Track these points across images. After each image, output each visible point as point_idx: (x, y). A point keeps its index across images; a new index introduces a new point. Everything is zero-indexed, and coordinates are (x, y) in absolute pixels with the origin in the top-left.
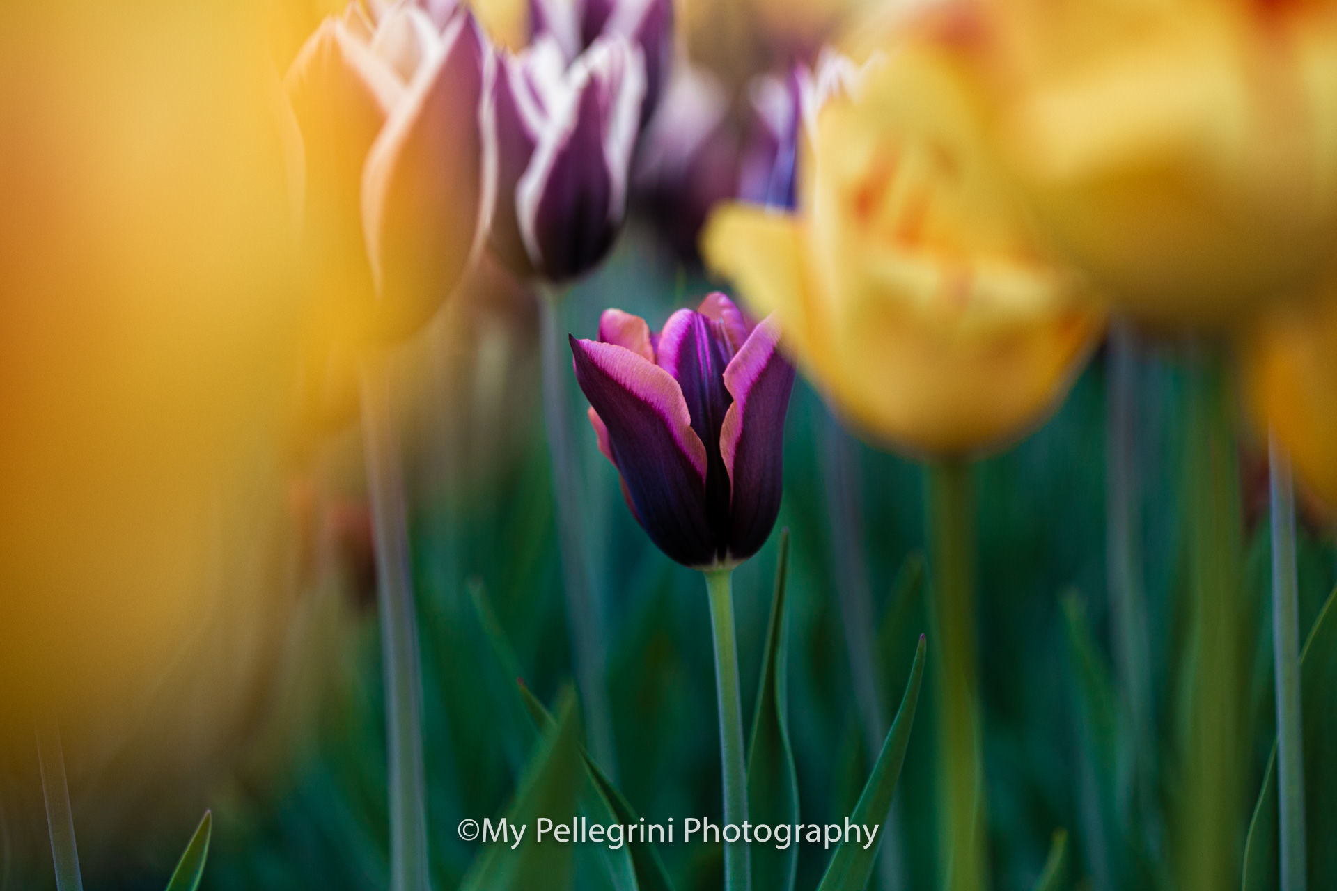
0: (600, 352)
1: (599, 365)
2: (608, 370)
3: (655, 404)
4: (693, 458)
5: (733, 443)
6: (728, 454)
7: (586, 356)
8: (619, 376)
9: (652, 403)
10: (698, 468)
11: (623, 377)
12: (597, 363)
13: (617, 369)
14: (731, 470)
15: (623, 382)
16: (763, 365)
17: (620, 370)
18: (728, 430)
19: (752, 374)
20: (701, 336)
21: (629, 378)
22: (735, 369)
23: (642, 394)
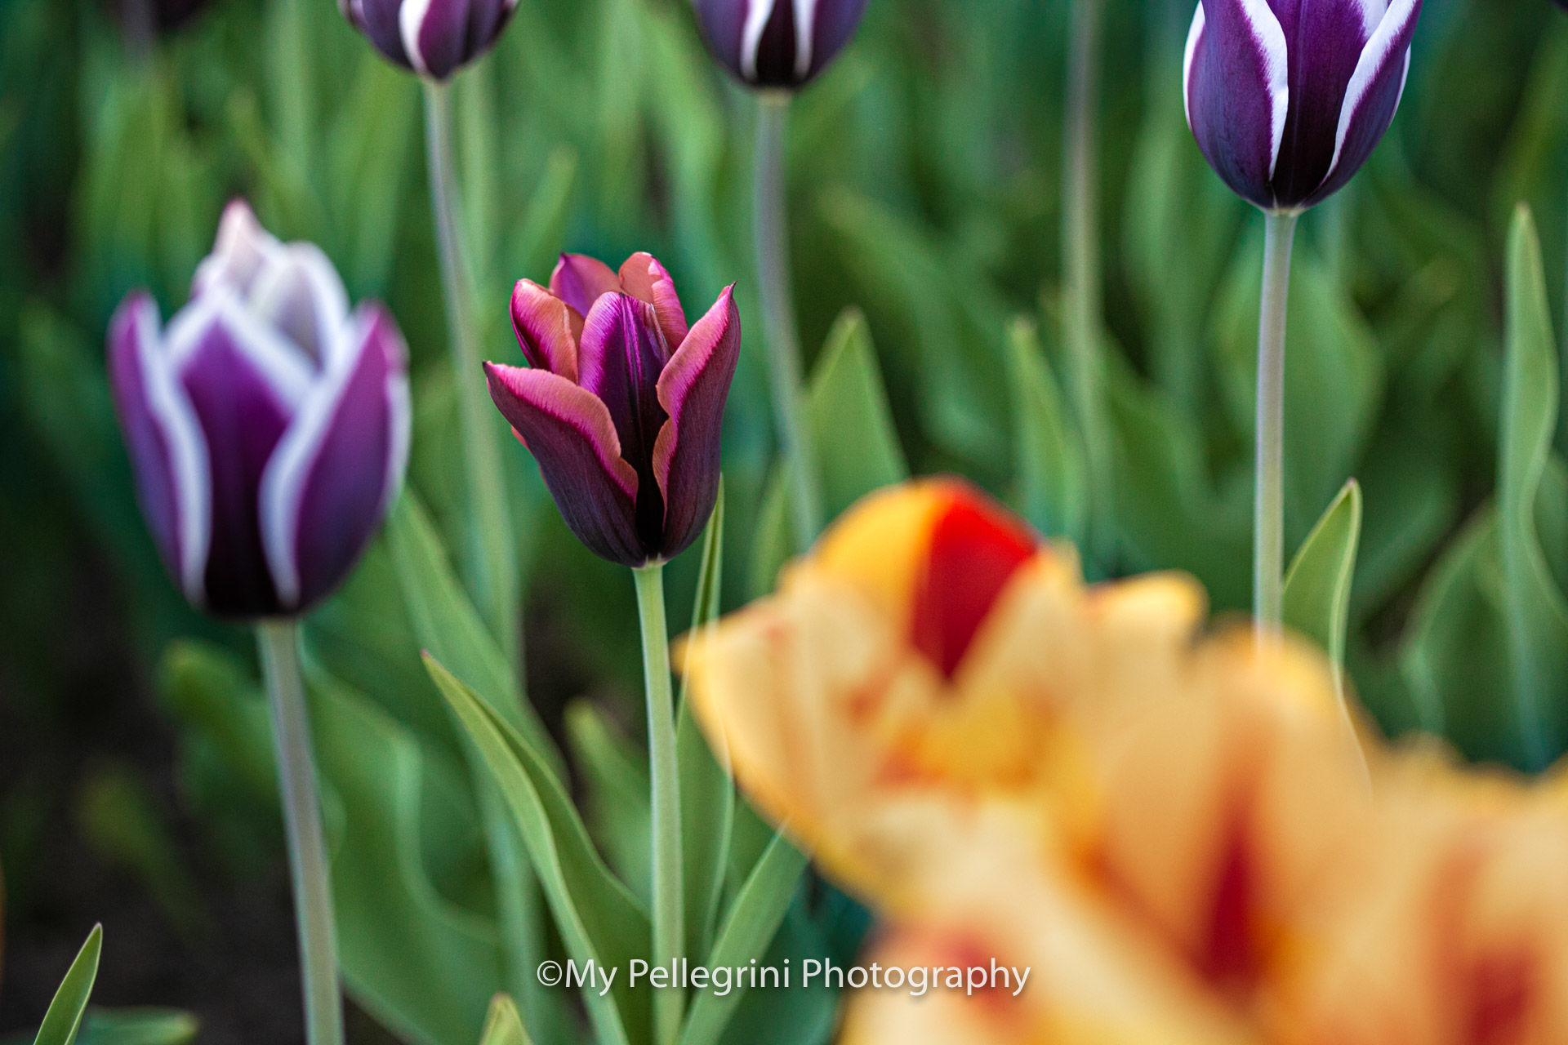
0: (518, 379)
1: (517, 392)
2: (527, 396)
3: (580, 424)
4: (621, 481)
5: (668, 458)
6: (662, 471)
7: (502, 381)
8: (539, 401)
9: (577, 424)
10: (628, 492)
11: (544, 402)
12: (515, 390)
13: (537, 392)
14: (665, 487)
15: (544, 406)
16: (700, 368)
17: (540, 396)
18: (661, 447)
19: (687, 378)
20: (630, 332)
21: (550, 402)
22: (669, 376)
23: (565, 416)
